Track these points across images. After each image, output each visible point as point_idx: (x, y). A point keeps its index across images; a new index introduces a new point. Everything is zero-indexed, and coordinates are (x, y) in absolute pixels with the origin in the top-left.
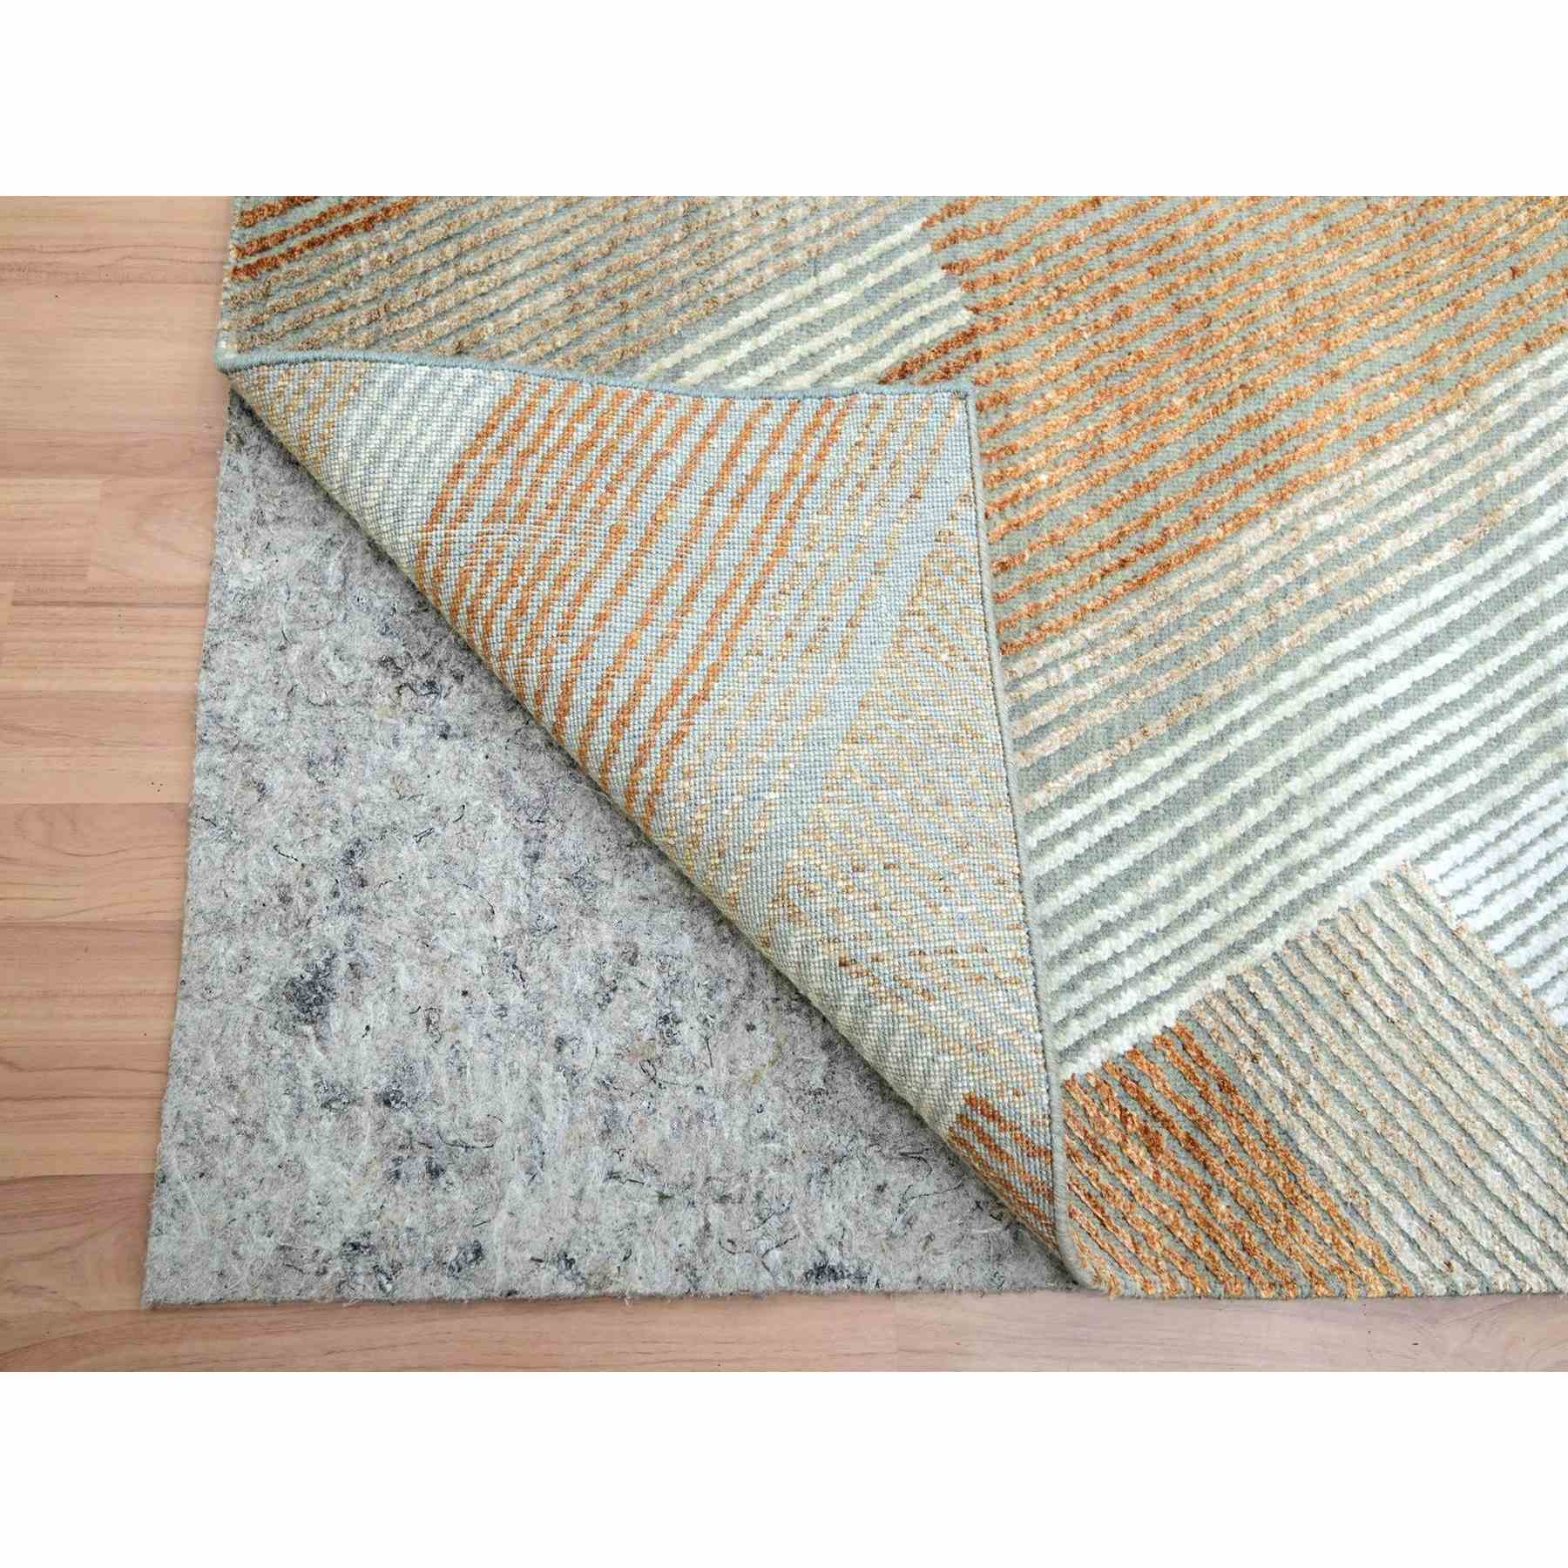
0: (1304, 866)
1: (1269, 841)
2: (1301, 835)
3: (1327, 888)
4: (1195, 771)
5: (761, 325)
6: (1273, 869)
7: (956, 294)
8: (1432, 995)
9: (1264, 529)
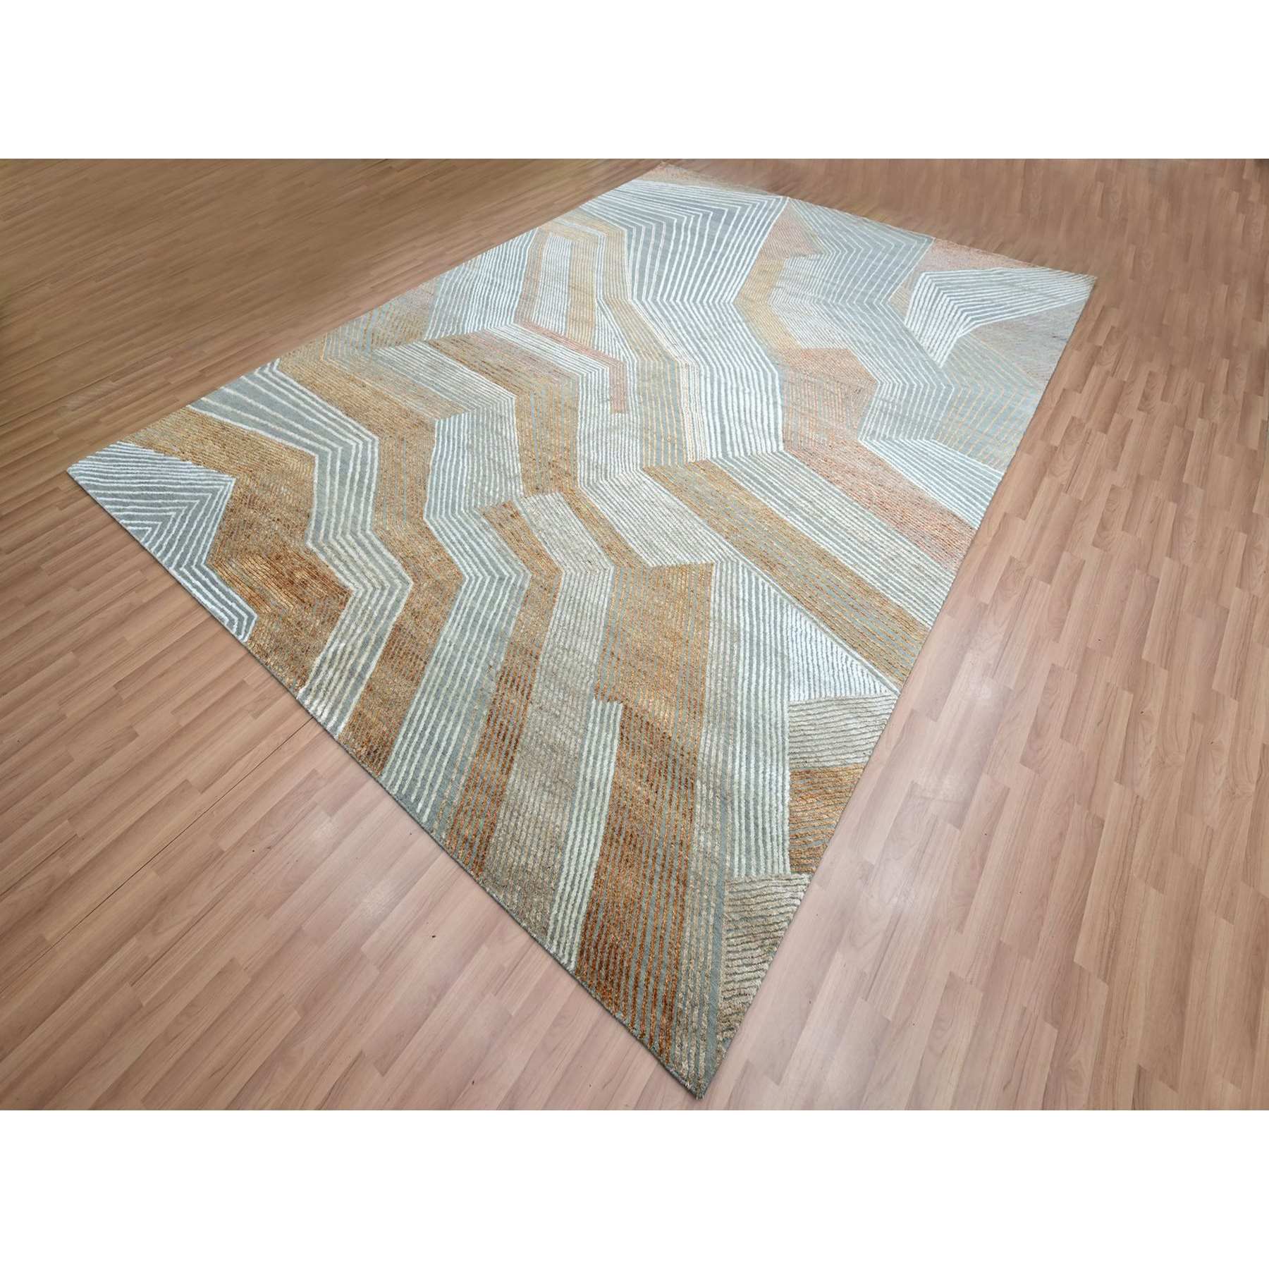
0: (776, 723)
1: (768, 726)
2: (770, 719)
3: (783, 722)
4: (745, 731)
5: (589, 751)
6: (773, 729)
7: (615, 704)
8: (814, 717)
9: (708, 679)
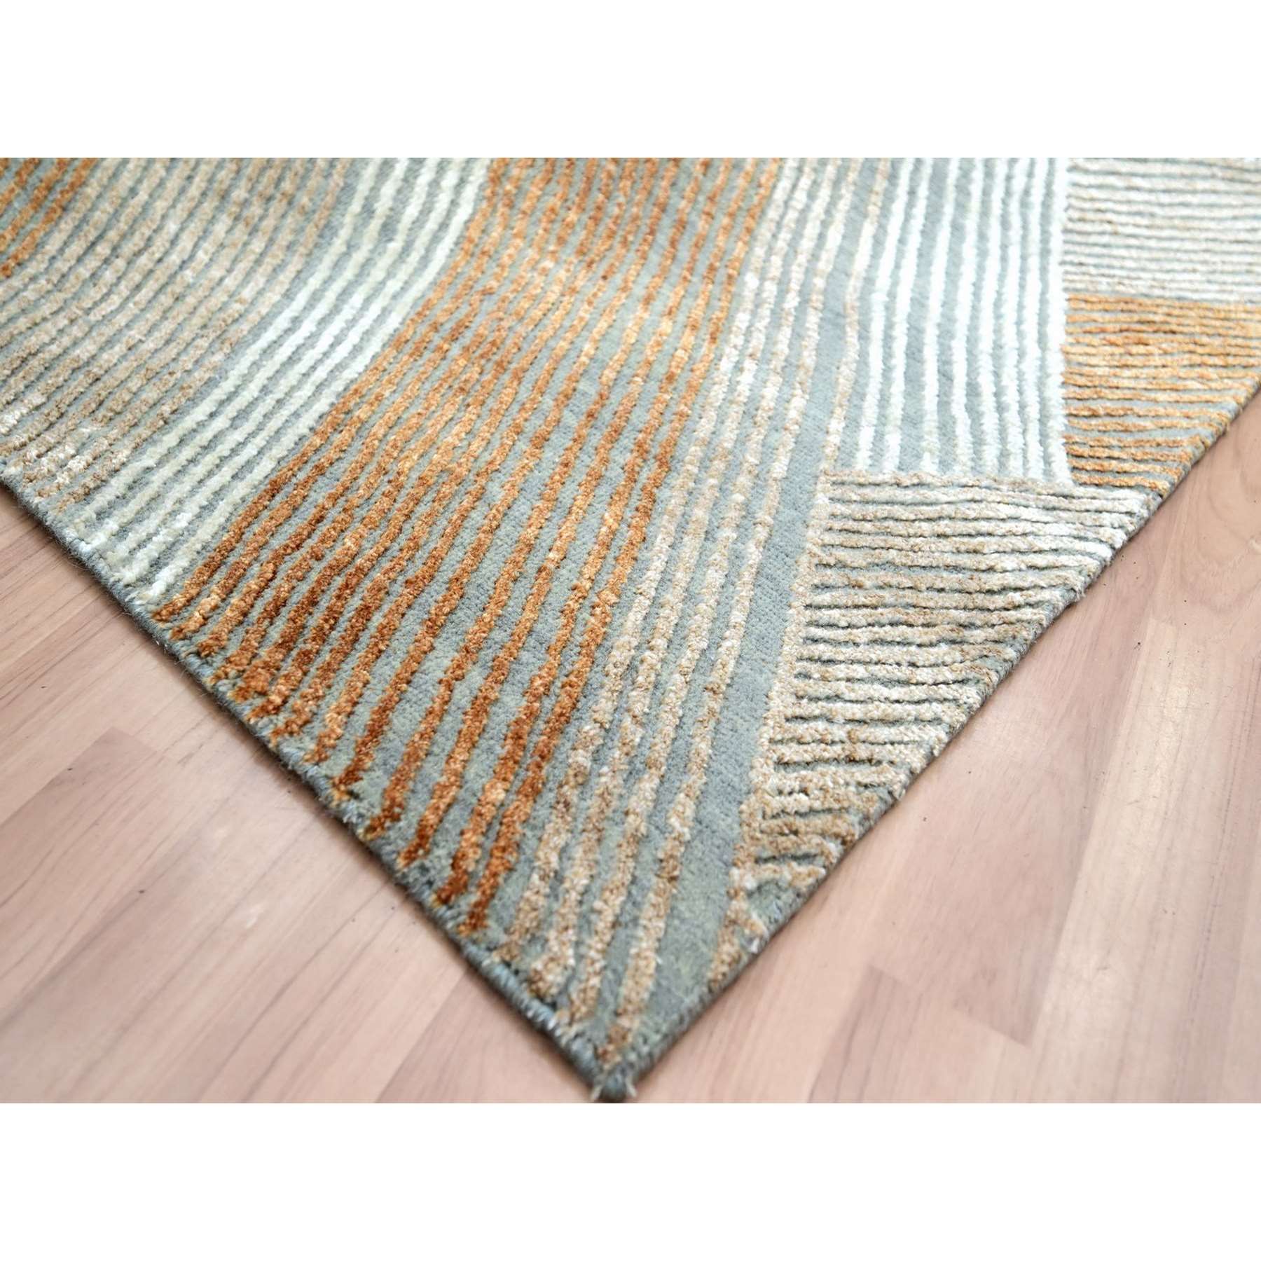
0: (1027, 192)
1: (998, 194)
3: (1049, 194)
4: (923, 191)
8: (1152, 198)
